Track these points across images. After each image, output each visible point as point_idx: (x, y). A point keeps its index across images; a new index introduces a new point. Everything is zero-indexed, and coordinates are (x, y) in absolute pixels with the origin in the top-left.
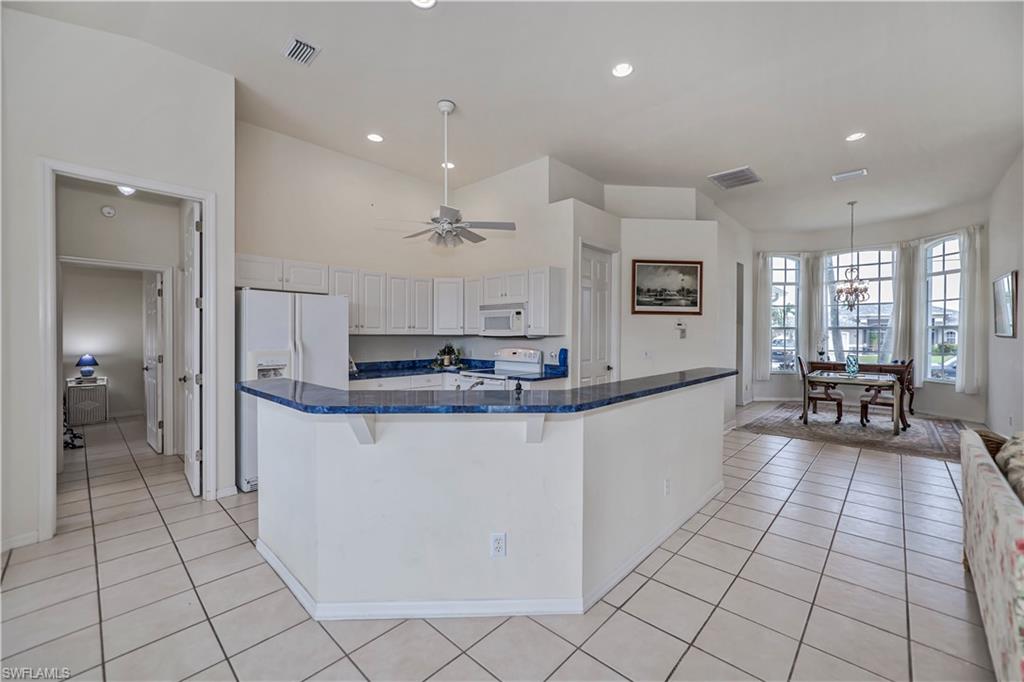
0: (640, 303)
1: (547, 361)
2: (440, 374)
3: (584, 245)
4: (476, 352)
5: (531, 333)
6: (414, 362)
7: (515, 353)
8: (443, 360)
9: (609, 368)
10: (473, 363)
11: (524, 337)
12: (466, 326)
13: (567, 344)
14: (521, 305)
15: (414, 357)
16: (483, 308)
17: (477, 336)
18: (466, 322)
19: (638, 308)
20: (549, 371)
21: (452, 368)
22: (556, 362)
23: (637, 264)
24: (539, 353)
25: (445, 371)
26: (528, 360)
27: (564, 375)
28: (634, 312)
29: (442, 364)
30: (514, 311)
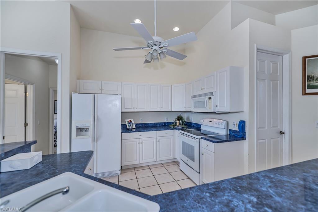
0: (310, 87)
1: (231, 127)
2: (173, 130)
3: (259, 50)
4: (194, 119)
5: (217, 110)
6: (165, 123)
7: (210, 121)
8: (176, 123)
9: (281, 133)
10: (193, 125)
11: (214, 113)
12: (187, 107)
13: (245, 117)
14: (211, 93)
15: (165, 121)
16: (193, 97)
17: (190, 111)
18: (187, 105)
19: (308, 91)
20: (232, 134)
21: (180, 127)
22: (237, 129)
23: (307, 59)
24: (225, 122)
25: (175, 129)
26: (217, 126)
27: (243, 138)
28: (305, 94)
29: (176, 125)
30: (207, 98)
